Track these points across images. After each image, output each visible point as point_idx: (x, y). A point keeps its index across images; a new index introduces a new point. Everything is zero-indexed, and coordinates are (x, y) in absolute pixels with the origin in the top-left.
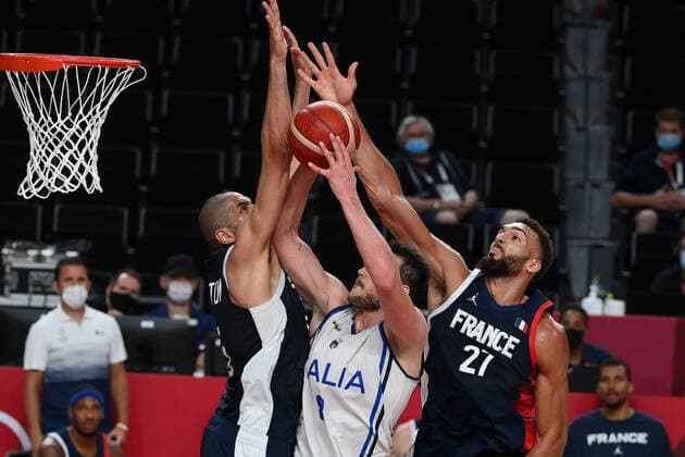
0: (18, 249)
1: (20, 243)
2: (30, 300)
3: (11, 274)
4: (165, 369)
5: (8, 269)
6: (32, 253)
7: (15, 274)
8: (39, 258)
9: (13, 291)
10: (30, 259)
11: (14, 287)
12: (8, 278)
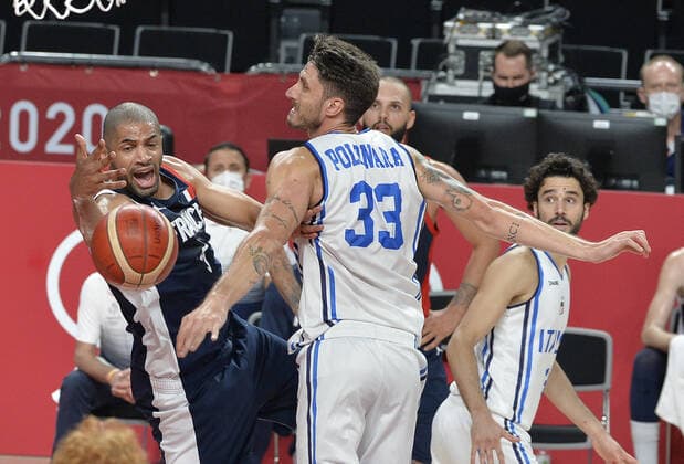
0: (466, 21)
1: (470, 13)
2: (481, 88)
3: (455, 54)
4: (626, 183)
5: (451, 49)
6: (484, 26)
7: (462, 53)
8: (493, 34)
9: (458, 77)
10: (481, 35)
11: (461, 71)
12: (452, 59)
